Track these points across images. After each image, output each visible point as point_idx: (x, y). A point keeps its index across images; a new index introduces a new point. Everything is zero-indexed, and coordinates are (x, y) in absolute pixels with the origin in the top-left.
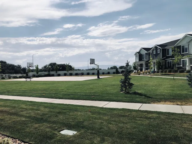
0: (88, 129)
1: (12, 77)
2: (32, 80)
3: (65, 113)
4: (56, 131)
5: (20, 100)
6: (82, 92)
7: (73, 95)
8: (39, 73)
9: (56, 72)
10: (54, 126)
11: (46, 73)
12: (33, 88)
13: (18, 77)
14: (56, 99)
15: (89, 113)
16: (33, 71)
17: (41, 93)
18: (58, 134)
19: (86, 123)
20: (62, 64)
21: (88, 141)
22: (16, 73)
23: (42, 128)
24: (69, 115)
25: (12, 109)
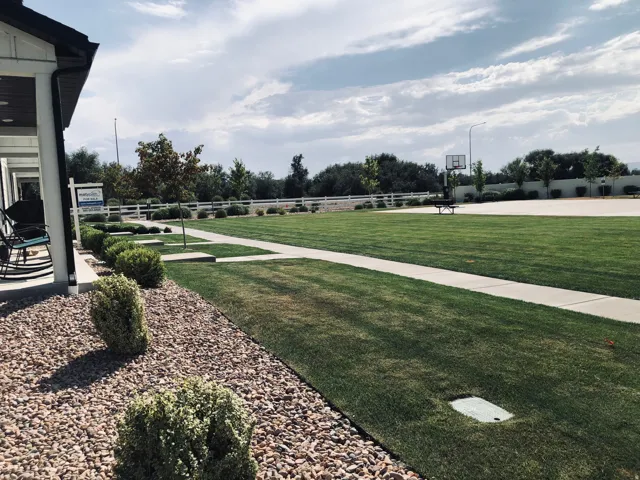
0: (560, 416)
1: (404, 202)
2: (456, 211)
3: (507, 334)
4: (439, 395)
5: (393, 275)
6: (617, 264)
7: (575, 270)
8: (484, 186)
9: (547, 185)
10: (441, 374)
11: (511, 187)
12: (446, 238)
13: (421, 200)
14: (506, 279)
15: (605, 351)
16: (465, 181)
17: (466, 256)
18: (440, 408)
19: (563, 391)
20: (575, 154)
21: (534, 463)
22: (416, 190)
23: (397, 375)
24: (515, 346)
25: (351, 300)
